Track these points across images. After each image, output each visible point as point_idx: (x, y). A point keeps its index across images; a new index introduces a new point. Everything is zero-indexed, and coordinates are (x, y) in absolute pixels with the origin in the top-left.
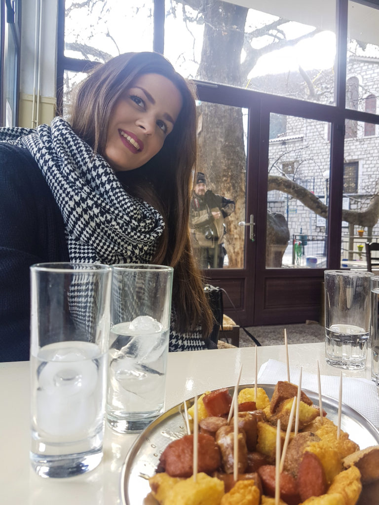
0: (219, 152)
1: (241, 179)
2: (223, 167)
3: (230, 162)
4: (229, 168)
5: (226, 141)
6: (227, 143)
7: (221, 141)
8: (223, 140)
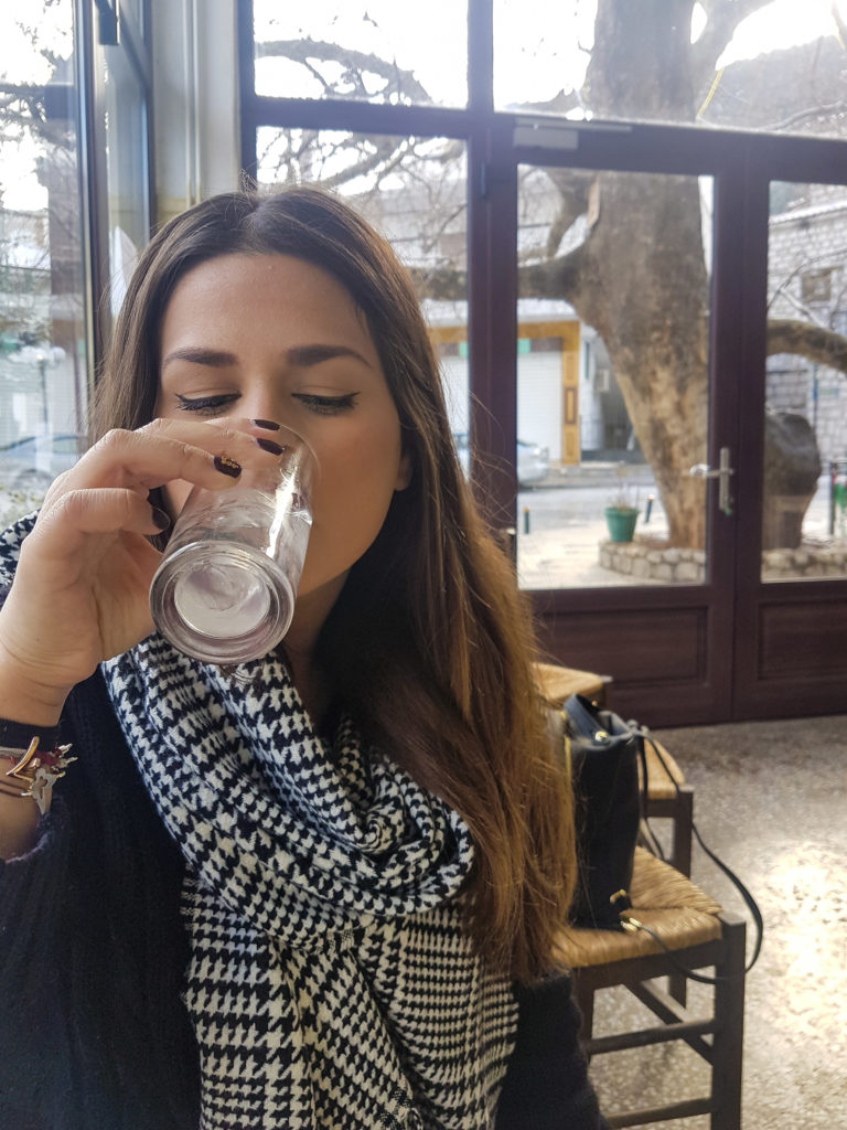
0: (642, 271)
1: (697, 333)
2: (653, 306)
3: (668, 293)
4: (666, 309)
5: (658, 241)
6: (661, 248)
7: (646, 245)
8: (650, 240)
